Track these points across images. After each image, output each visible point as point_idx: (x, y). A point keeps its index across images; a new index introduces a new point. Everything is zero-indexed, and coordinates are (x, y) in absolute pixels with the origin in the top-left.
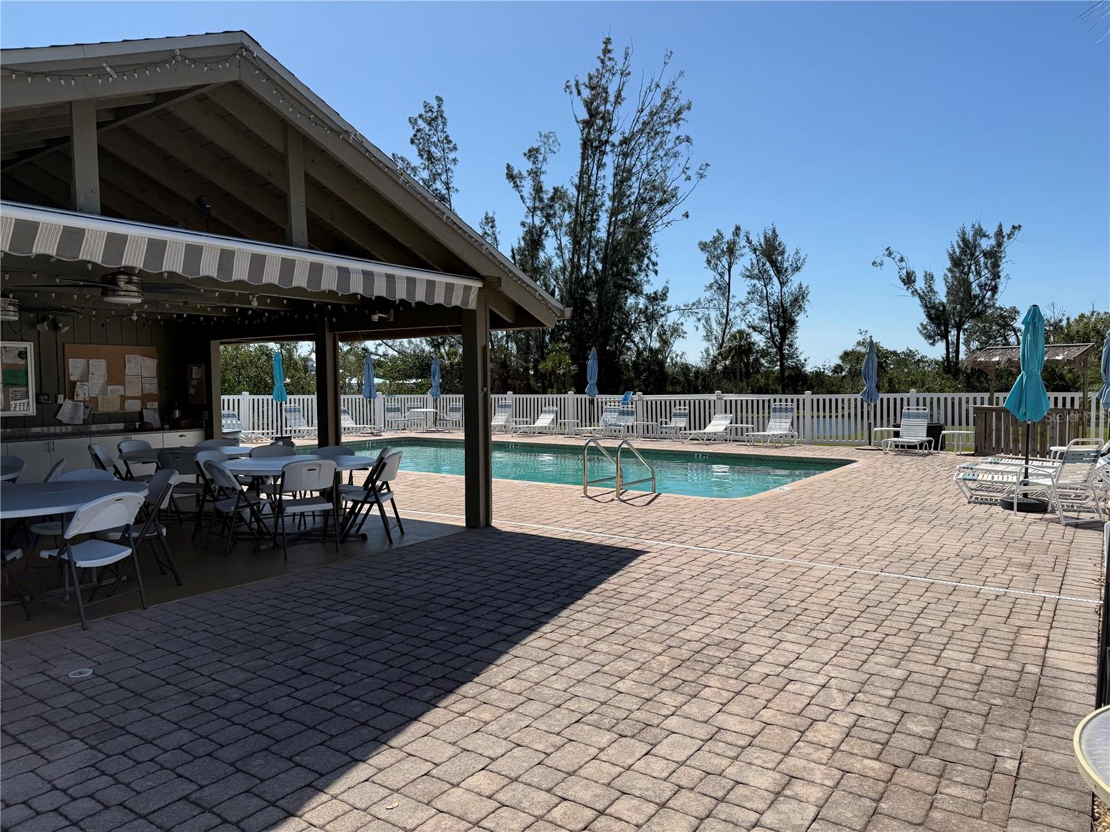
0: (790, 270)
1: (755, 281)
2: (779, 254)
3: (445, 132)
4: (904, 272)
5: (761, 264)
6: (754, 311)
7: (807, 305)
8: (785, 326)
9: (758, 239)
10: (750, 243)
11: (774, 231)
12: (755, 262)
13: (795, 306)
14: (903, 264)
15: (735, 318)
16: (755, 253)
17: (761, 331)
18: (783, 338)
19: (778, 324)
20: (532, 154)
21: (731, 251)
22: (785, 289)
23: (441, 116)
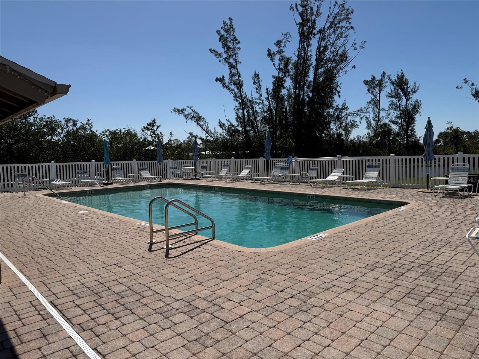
0: (411, 93)
1: (393, 99)
2: (405, 85)
3: (234, 35)
4: (474, 91)
5: (396, 91)
6: (392, 114)
7: (421, 110)
8: (409, 121)
9: (394, 78)
10: (390, 80)
11: (402, 73)
12: (393, 89)
13: (414, 110)
14: (474, 87)
15: (383, 117)
16: (393, 85)
17: (396, 123)
18: (408, 127)
19: (405, 119)
20: (278, 43)
21: (380, 84)
22: (409, 102)
23: (232, 27)
